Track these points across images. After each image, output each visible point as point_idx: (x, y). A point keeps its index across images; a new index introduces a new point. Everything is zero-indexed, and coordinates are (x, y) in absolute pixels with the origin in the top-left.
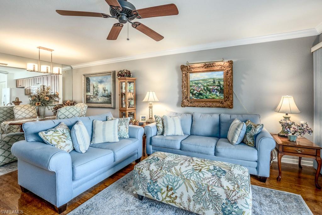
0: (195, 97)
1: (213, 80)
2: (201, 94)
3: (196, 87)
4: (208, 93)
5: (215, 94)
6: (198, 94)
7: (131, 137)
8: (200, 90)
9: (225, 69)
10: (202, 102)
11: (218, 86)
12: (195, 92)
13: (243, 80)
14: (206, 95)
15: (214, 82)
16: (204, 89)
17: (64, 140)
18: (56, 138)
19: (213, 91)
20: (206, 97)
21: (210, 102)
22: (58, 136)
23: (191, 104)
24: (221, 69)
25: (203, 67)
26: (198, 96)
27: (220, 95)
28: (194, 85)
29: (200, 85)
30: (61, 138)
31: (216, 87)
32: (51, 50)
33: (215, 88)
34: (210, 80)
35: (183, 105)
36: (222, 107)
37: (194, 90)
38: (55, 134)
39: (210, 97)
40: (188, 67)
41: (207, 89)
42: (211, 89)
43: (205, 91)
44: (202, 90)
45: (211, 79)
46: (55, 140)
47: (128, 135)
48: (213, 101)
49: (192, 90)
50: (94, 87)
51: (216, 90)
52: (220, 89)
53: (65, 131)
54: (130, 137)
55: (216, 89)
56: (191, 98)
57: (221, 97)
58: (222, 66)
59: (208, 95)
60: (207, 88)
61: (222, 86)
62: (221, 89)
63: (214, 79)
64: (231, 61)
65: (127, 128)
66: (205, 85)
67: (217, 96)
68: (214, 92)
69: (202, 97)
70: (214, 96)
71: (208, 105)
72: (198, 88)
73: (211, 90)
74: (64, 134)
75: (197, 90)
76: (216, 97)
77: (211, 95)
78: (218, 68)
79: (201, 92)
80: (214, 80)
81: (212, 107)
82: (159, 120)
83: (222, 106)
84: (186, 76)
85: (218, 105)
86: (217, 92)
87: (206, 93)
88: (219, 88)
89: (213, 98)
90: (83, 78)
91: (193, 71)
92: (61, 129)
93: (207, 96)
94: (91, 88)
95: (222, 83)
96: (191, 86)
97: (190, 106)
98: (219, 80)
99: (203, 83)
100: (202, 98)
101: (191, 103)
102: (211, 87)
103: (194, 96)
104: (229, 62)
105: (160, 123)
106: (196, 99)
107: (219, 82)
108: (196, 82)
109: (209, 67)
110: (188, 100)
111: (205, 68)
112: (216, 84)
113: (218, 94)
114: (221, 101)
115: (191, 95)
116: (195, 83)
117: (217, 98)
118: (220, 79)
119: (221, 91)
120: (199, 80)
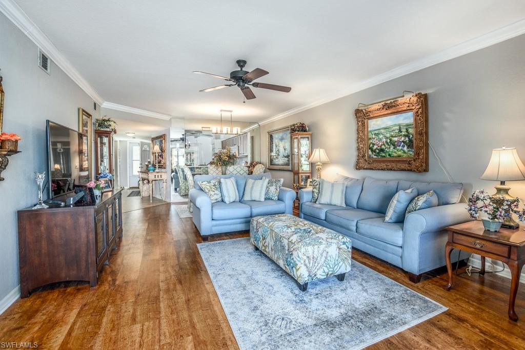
0: (375, 155)
1: (398, 127)
2: (382, 150)
3: (376, 140)
4: (392, 147)
5: (402, 149)
6: (378, 150)
7: (280, 199)
8: (381, 143)
9: (413, 108)
10: (384, 162)
11: (405, 136)
12: (375, 147)
13: (446, 124)
14: (389, 151)
15: (400, 131)
16: (387, 142)
17: (213, 190)
18: (208, 187)
19: (399, 144)
20: (389, 155)
21: (393, 161)
22: (210, 186)
23: (368, 166)
24: (408, 108)
25: (383, 109)
26: (378, 153)
27: (409, 151)
28: (374, 136)
29: (381, 136)
30: (211, 188)
31: (403, 139)
32: (231, 111)
33: (401, 139)
34: (394, 128)
35: (358, 167)
36: (408, 170)
37: (374, 145)
38: (208, 184)
39: (395, 155)
40: (364, 111)
41: (390, 142)
42: (396, 141)
43: (388, 145)
44: (384, 145)
45: (395, 125)
46: (207, 189)
47: (276, 197)
48: (399, 160)
49: (371, 145)
50: (276, 146)
51: (402, 144)
52: (408, 142)
53: (216, 184)
54: (278, 200)
55: (403, 142)
56: (369, 157)
57: (410, 154)
58: (409, 103)
59: (392, 152)
60: (391, 140)
61: (411, 136)
62: (411, 141)
63: (399, 125)
64: (419, 94)
65: (277, 190)
66: (388, 135)
67: (404, 152)
68: (400, 146)
69: (384, 154)
70: (400, 153)
71: (390, 167)
72: (379, 141)
73: (396, 143)
74: (215, 185)
75: (377, 145)
76: (402, 154)
77: (396, 150)
78: (405, 107)
79: (383, 147)
80: (400, 127)
81: (394, 170)
82: (316, 184)
83: (408, 168)
84: (363, 125)
85: (403, 166)
86: (404, 147)
87: (390, 148)
88: (407, 139)
89: (399, 156)
90: (267, 136)
91: (372, 116)
92: (214, 182)
93: (390, 153)
94: (274, 147)
95: (411, 131)
96: (370, 139)
97: (366, 169)
98: (407, 127)
99: (385, 134)
100: (384, 157)
101: (369, 163)
102: (396, 139)
103: (374, 153)
104: (416, 95)
105: (316, 188)
106: (376, 158)
107: (407, 131)
108: (377, 132)
109: (391, 108)
110: (365, 160)
111: (386, 109)
112: (403, 133)
113: (405, 149)
114: (408, 160)
115: (370, 153)
116: (375, 134)
117: (405, 155)
118: (408, 125)
119: (410, 144)
120: (380, 129)
